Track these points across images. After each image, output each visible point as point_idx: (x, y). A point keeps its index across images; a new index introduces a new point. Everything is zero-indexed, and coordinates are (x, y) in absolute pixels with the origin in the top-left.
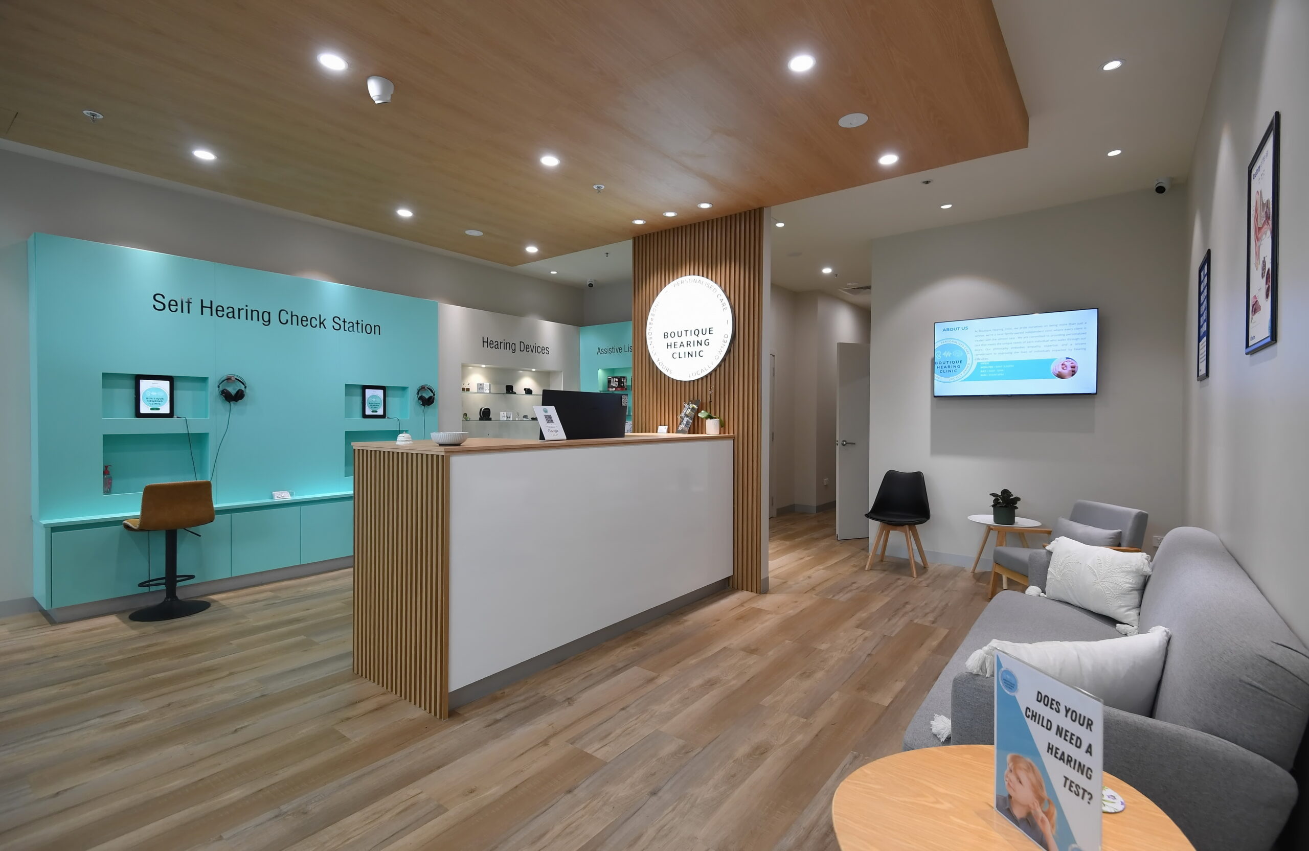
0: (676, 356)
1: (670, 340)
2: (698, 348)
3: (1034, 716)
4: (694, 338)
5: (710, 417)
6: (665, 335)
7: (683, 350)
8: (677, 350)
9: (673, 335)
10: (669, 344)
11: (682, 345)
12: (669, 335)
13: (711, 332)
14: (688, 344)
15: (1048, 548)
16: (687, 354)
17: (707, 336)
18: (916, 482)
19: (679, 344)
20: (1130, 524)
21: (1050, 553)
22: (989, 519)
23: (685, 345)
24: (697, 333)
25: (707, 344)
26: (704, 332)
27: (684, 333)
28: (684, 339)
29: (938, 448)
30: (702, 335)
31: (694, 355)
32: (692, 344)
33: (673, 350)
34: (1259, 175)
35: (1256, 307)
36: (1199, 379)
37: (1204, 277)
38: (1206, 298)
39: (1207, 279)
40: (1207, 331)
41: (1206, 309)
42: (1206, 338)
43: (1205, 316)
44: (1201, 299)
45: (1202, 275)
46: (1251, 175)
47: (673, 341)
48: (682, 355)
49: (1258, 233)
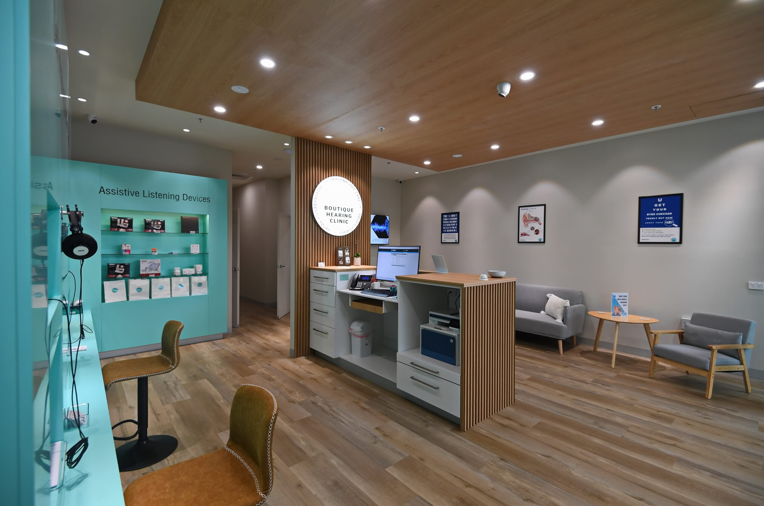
0: (332, 221)
1: (328, 211)
2: (345, 219)
4: (342, 212)
6: (326, 208)
7: (336, 218)
8: (334, 218)
9: (330, 208)
10: (328, 213)
11: (336, 215)
12: (328, 208)
13: (352, 211)
14: (340, 215)
16: (339, 221)
17: (350, 212)
19: (334, 214)
23: (338, 215)
24: (345, 210)
25: (350, 217)
27: (337, 209)
28: (338, 212)
30: (348, 211)
31: (343, 221)
32: (342, 216)
33: (330, 217)
34: (527, 210)
35: (525, 234)
36: (442, 243)
37: (451, 217)
38: (455, 223)
39: (456, 219)
40: (458, 231)
41: (455, 226)
42: (458, 233)
43: (453, 228)
44: (444, 222)
45: (445, 216)
46: (521, 208)
47: (330, 212)
48: (336, 221)
49: (526, 221)
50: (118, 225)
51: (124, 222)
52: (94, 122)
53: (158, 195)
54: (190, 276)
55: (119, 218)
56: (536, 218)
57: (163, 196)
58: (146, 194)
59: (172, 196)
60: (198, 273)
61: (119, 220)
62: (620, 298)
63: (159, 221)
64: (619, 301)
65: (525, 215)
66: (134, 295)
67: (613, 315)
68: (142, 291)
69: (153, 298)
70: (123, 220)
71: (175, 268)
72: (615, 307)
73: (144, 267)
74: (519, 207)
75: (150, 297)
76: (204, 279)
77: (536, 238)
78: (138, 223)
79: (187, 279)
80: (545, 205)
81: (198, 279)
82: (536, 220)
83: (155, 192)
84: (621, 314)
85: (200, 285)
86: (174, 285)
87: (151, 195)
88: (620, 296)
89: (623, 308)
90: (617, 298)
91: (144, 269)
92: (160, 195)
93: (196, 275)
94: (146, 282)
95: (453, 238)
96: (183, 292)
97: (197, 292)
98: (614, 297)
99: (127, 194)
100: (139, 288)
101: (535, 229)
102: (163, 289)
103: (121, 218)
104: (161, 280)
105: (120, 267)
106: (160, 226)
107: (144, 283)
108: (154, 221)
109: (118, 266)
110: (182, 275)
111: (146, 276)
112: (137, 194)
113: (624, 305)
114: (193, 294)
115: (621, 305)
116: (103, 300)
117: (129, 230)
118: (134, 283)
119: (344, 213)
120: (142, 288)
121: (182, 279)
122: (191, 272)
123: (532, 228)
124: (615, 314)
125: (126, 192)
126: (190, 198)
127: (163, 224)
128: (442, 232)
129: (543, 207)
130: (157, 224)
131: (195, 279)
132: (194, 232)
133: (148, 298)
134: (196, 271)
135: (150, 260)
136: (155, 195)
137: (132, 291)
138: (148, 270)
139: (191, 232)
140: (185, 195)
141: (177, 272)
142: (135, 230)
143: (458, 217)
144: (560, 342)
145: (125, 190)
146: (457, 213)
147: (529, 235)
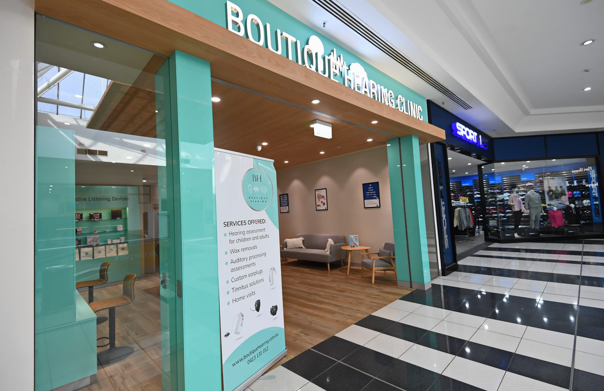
21: (286, 242)
34: (319, 192)
35: (319, 206)
36: (281, 213)
37: (284, 197)
38: (287, 200)
39: (287, 198)
40: (288, 205)
41: (286, 202)
42: (288, 207)
43: (286, 203)
44: (281, 200)
45: (281, 196)
46: (316, 191)
49: (319, 198)
51: (78, 216)
53: (97, 199)
54: (117, 244)
56: (323, 196)
57: (100, 200)
58: (91, 199)
59: (106, 199)
60: (122, 242)
62: (354, 238)
63: (98, 213)
64: (354, 240)
65: (318, 195)
66: (84, 257)
67: (351, 247)
68: (88, 254)
69: (95, 258)
71: (108, 240)
72: (352, 243)
73: (89, 241)
74: (315, 190)
75: (93, 258)
76: (125, 245)
77: (324, 207)
78: (86, 216)
79: (115, 246)
80: (326, 189)
81: (122, 245)
82: (323, 197)
84: (355, 247)
85: (123, 249)
86: (107, 250)
87: (94, 199)
88: (354, 237)
89: (356, 243)
90: (352, 238)
92: (99, 199)
93: (120, 243)
94: (91, 249)
95: (286, 209)
96: (113, 254)
97: (121, 253)
99: (79, 200)
100: (86, 253)
101: (323, 202)
102: (101, 252)
104: (100, 247)
106: (99, 216)
107: (89, 249)
108: (95, 214)
110: (112, 244)
111: (90, 246)
112: (85, 199)
113: (356, 241)
114: (119, 255)
115: (355, 241)
117: (81, 220)
118: (84, 250)
120: (88, 252)
121: (112, 246)
122: (117, 241)
123: (322, 202)
126: (116, 199)
127: (100, 215)
128: (281, 206)
129: (325, 190)
130: (97, 215)
131: (121, 246)
132: (119, 218)
134: (120, 241)
135: (93, 236)
136: (96, 199)
137: (82, 254)
138: (92, 242)
139: (117, 218)
140: (114, 198)
141: (109, 242)
142: (84, 220)
143: (288, 196)
144: (329, 265)
145: (79, 198)
146: (287, 194)
147: (321, 206)
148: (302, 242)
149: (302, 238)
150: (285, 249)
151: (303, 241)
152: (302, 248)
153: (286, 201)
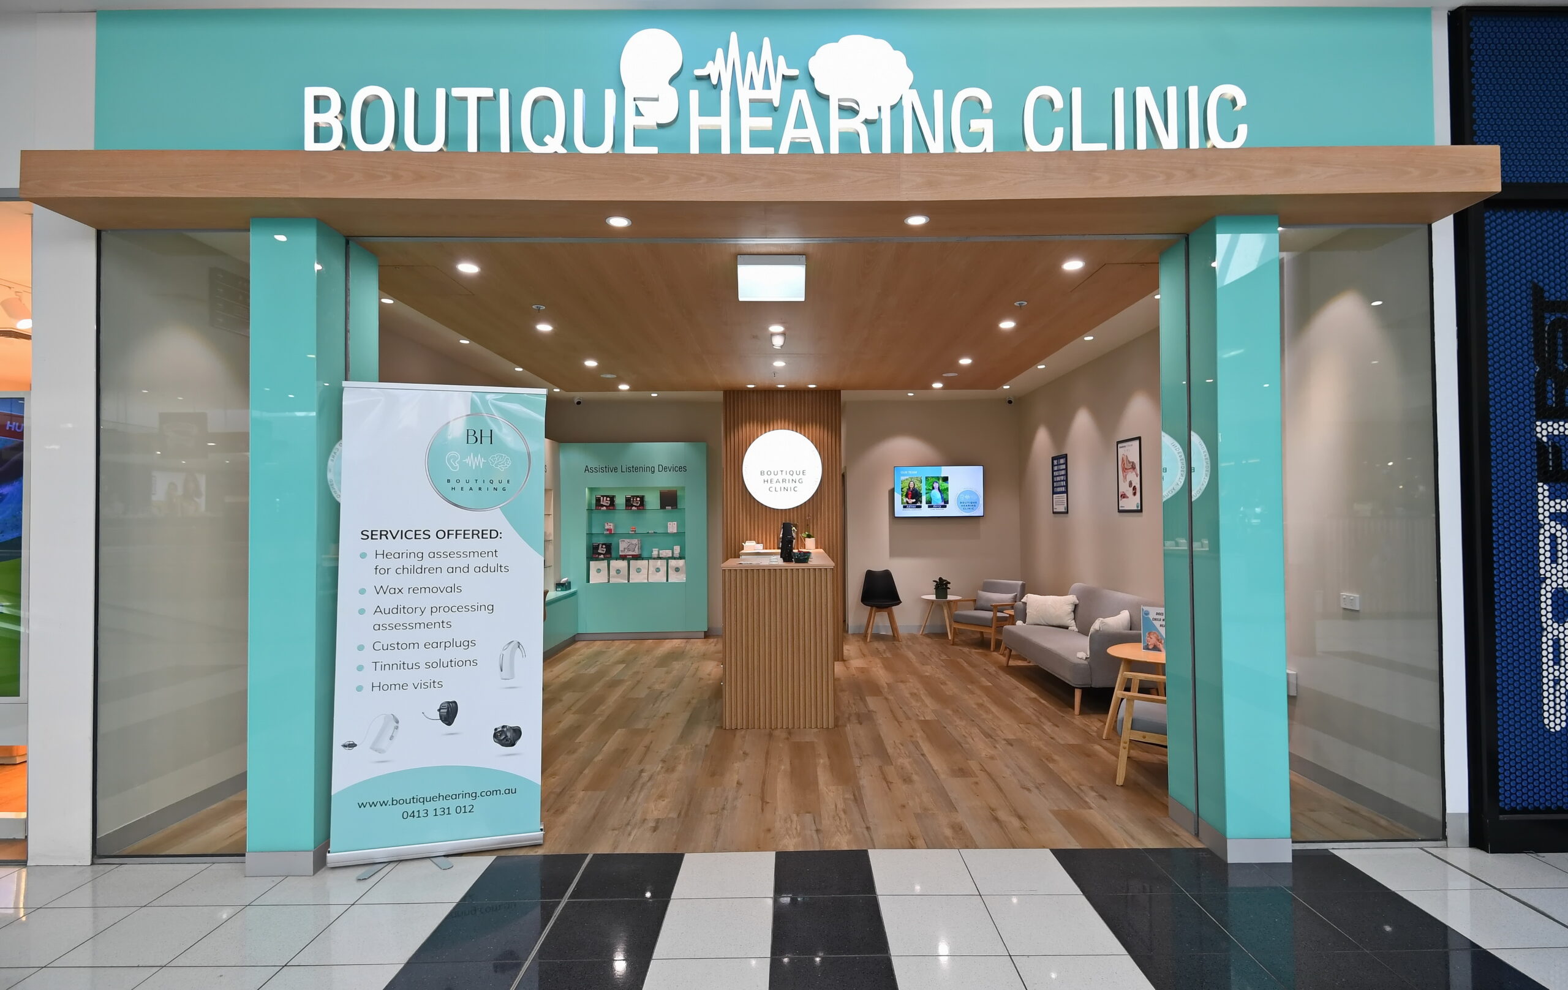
0: (772, 490)
1: (766, 477)
2: (793, 485)
3: (1155, 619)
4: (788, 477)
5: (809, 536)
6: (762, 473)
7: (778, 486)
8: (774, 485)
9: (769, 473)
10: (766, 480)
11: (778, 481)
12: (765, 473)
13: (805, 474)
14: (784, 481)
15: (1022, 600)
16: (782, 489)
17: (801, 476)
18: (887, 576)
19: (775, 481)
20: (1019, 589)
21: (1025, 604)
22: (933, 597)
23: (781, 481)
24: (791, 473)
25: (800, 481)
26: (798, 473)
27: (780, 473)
28: (780, 477)
29: (894, 552)
30: (797, 475)
31: (789, 489)
32: (787, 481)
33: (769, 485)
35: (1124, 496)
36: (1054, 513)
37: (1060, 464)
38: (1064, 475)
39: (1065, 466)
40: (1066, 492)
41: (1063, 481)
42: (1065, 495)
43: (1062, 484)
44: (1054, 473)
45: (1055, 462)
46: (1119, 446)
47: (769, 478)
48: (778, 489)
49: (1125, 470)
50: (601, 503)
51: (606, 500)
52: (579, 403)
53: (634, 469)
54: (668, 559)
55: (602, 496)
57: (639, 470)
58: (624, 470)
59: (648, 469)
60: (675, 556)
61: (602, 498)
62: (1155, 617)
63: (637, 497)
66: (614, 577)
67: (1147, 648)
68: (622, 573)
69: (631, 582)
70: (605, 498)
71: (653, 549)
72: (1149, 634)
73: (623, 546)
74: (1118, 443)
75: (629, 581)
76: (681, 563)
78: (620, 501)
79: (664, 562)
80: (1139, 438)
81: (675, 563)
83: (631, 466)
84: (1162, 649)
85: (677, 570)
86: (652, 569)
87: (628, 469)
88: (1157, 614)
90: (1152, 616)
91: (623, 549)
92: (636, 468)
93: (673, 558)
94: (624, 563)
95: (1063, 503)
96: (660, 578)
97: (674, 578)
98: (1147, 613)
99: (607, 470)
100: (618, 570)
102: (641, 573)
103: (603, 496)
104: (639, 562)
105: (602, 547)
106: (639, 502)
107: (622, 564)
108: (633, 497)
109: (601, 545)
110: (659, 558)
111: (623, 558)
112: (616, 469)
114: (670, 581)
116: (588, 581)
117: (611, 508)
118: (615, 564)
119: (791, 478)
120: (621, 570)
121: (659, 562)
122: (667, 554)
124: (1150, 647)
125: (605, 469)
126: (665, 468)
127: (642, 498)
128: (1054, 493)
129: (1138, 442)
130: (637, 500)
131: (672, 563)
132: (670, 507)
133: (627, 582)
134: (673, 553)
135: (628, 540)
136: (632, 469)
137: (613, 572)
138: (626, 551)
139: (666, 507)
140: (660, 467)
141: (655, 553)
142: (618, 507)
143: (1066, 463)
144: (1078, 694)
145: (606, 467)
146: (1065, 456)
147: (1128, 497)
148: (1070, 608)
149: (1072, 598)
150: (1019, 623)
151: (1076, 606)
152: (1067, 628)
153: (1062, 478)
